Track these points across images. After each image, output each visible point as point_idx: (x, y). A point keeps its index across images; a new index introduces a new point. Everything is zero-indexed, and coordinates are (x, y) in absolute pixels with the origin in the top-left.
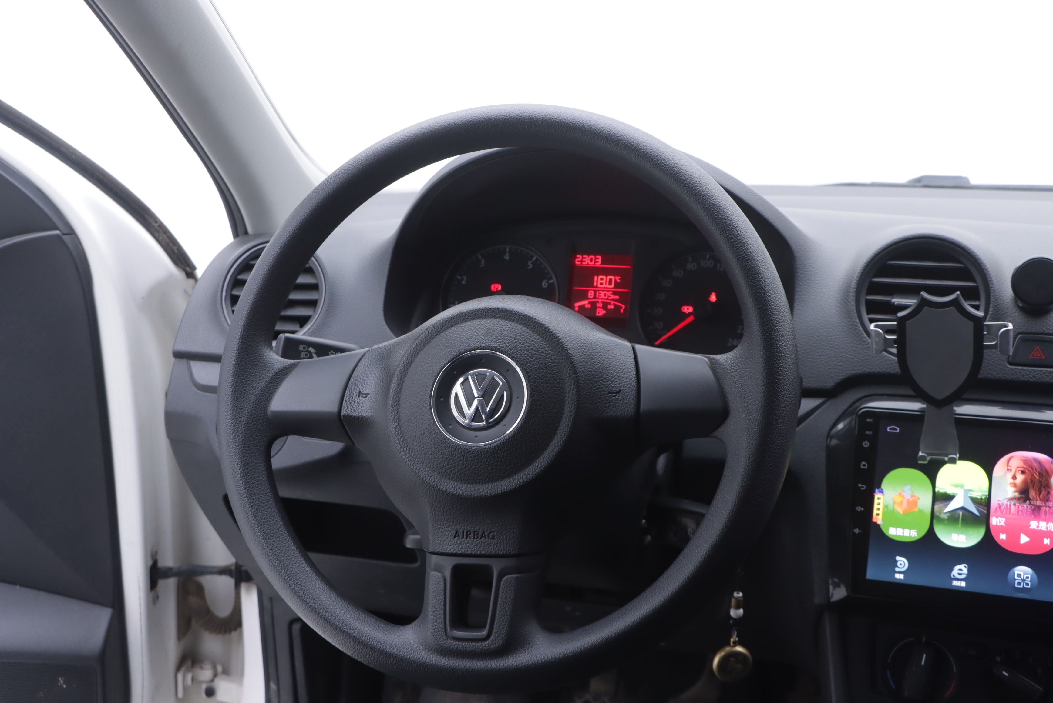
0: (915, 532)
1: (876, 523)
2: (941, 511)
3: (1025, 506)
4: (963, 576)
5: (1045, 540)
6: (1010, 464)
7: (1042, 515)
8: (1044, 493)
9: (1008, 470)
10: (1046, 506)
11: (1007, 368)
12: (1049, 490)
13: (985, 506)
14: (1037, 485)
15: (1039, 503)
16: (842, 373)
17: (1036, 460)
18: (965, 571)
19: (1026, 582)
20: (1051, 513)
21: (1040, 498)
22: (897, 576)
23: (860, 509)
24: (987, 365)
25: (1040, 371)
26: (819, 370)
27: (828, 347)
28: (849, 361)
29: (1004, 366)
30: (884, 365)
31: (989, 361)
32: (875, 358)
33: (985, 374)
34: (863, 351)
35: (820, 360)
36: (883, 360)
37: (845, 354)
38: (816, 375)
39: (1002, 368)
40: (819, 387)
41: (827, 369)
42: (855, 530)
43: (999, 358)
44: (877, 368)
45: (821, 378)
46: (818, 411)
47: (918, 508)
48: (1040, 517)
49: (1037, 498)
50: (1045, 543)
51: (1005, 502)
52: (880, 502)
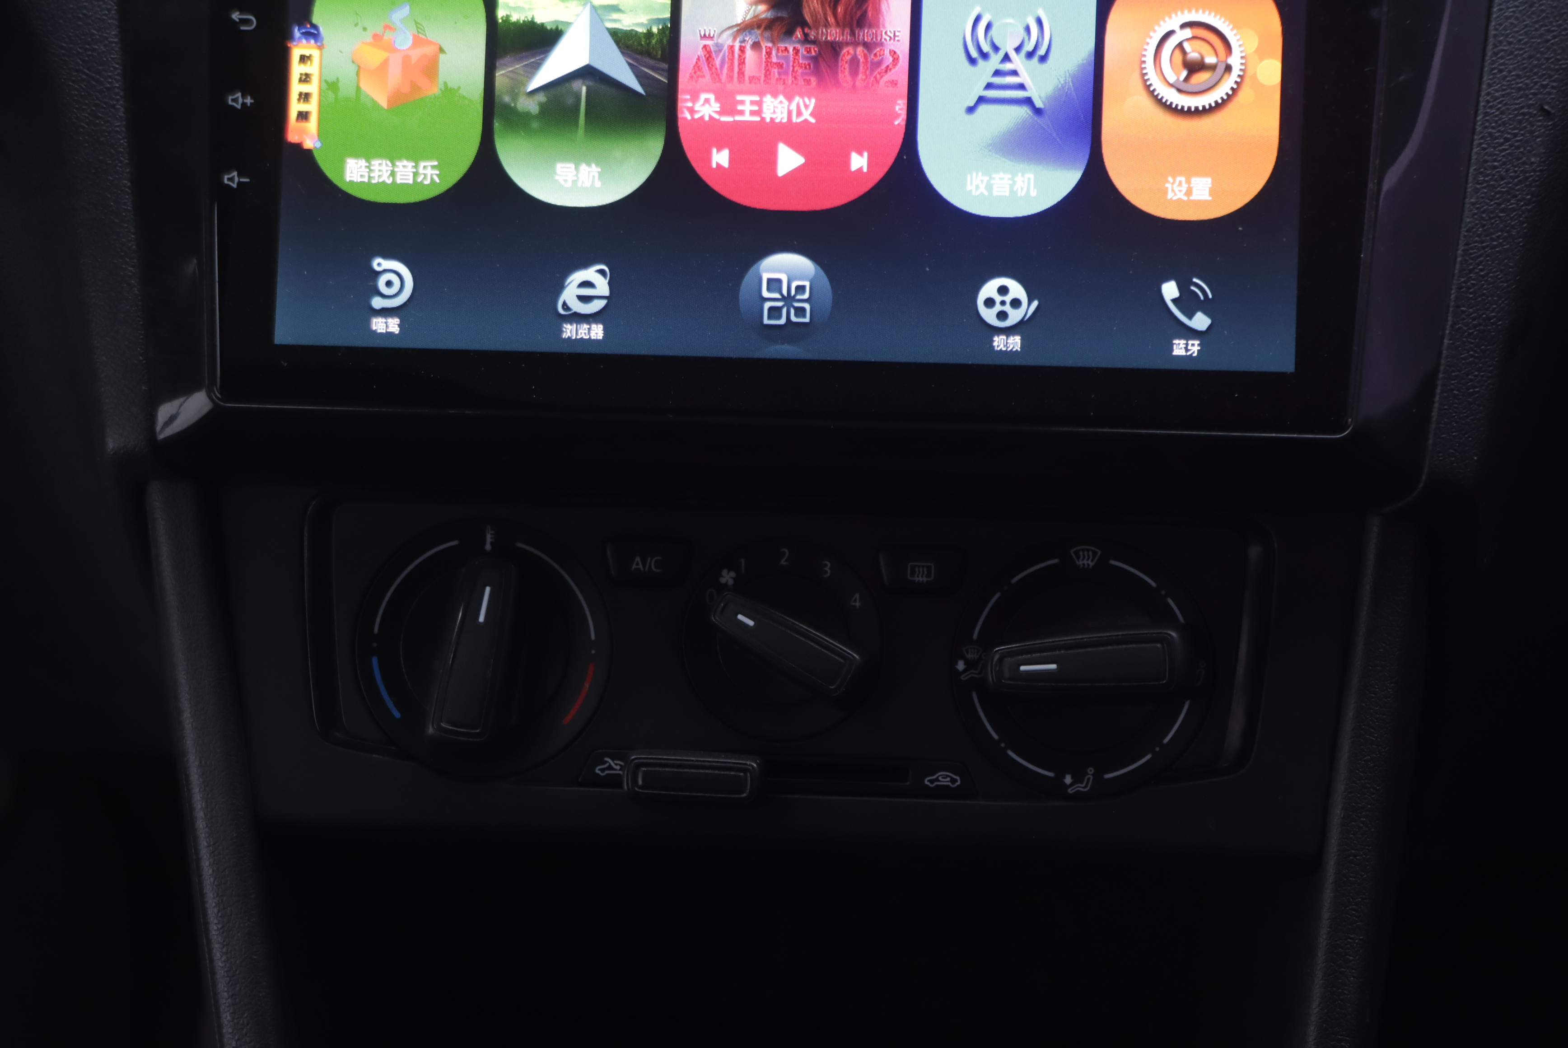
0: (433, 167)
1: (298, 147)
2: (515, 91)
3: (791, 50)
4: (596, 306)
7: (847, 75)
10: (856, 44)
13: (663, 59)
15: (834, 34)
18: (602, 287)
19: (797, 304)
20: (873, 63)
21: (835, 16)
22: (379, 325)
23: (240, 100)
42: (226, 176)
47: (441, 84)
48: (837, 84)
49: (827, 20)
50: (854, 167)
51: (726, 40)
52: (308, 72)
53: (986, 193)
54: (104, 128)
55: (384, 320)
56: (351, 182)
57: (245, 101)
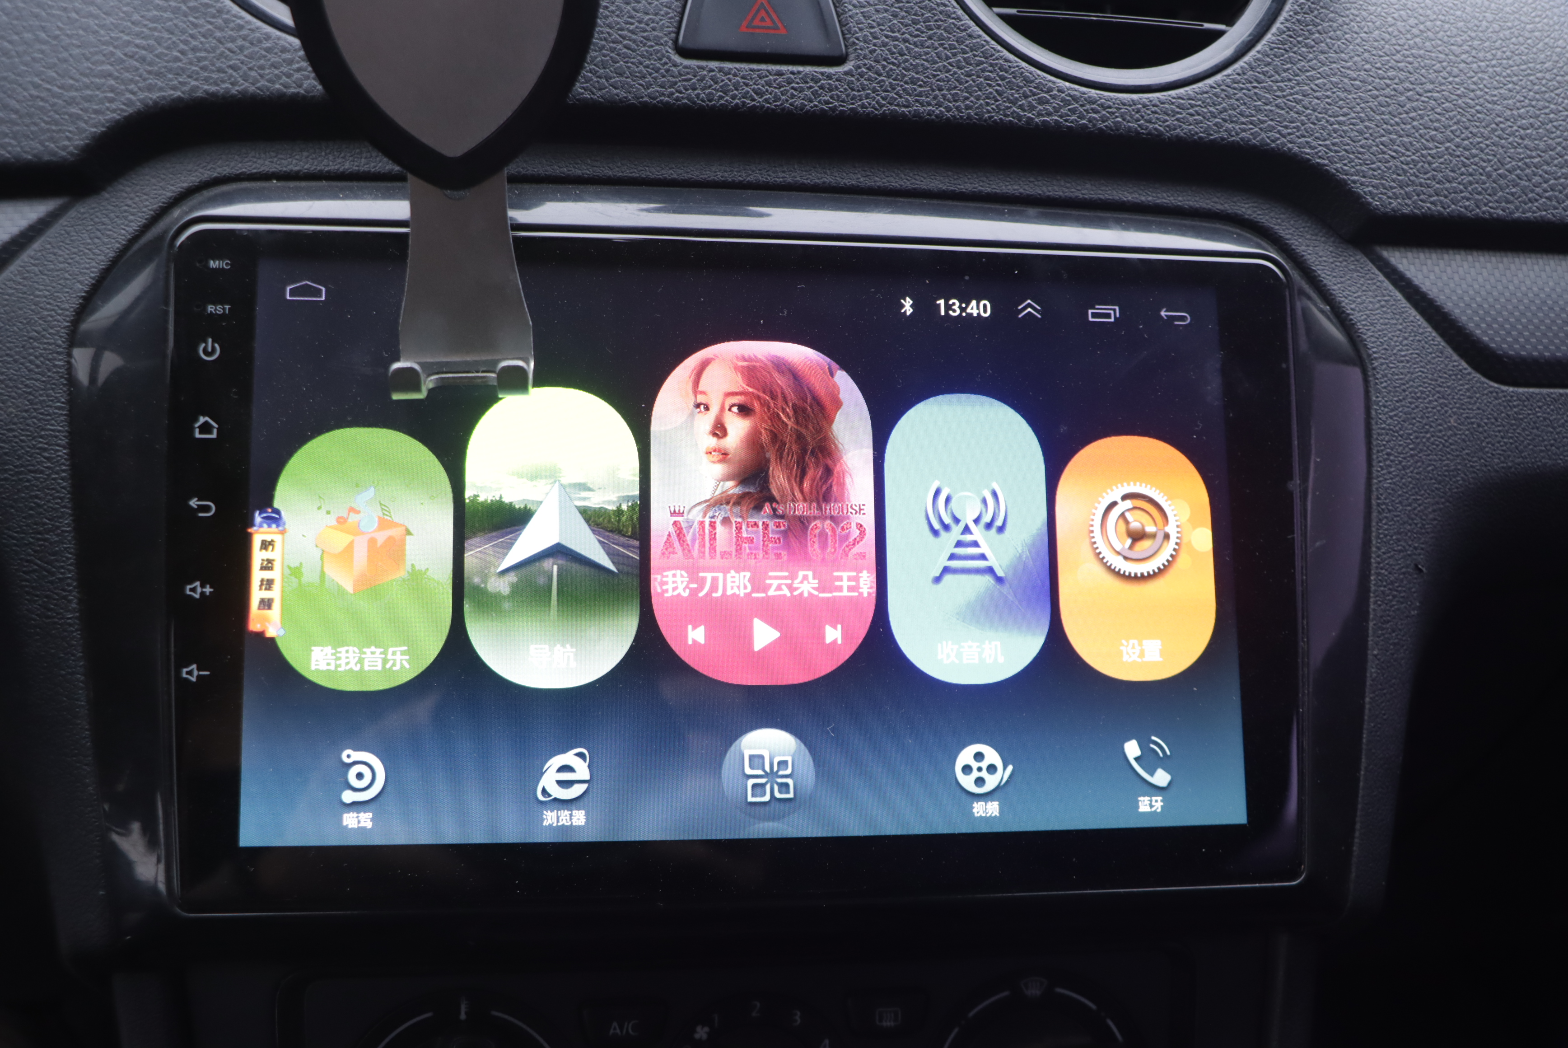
0: (402, 653)
1: (260, 635)
2: (486, 569)
3: (760, 524)
4: (577, 790)
5: (828, 629)
6: (701, 387)
7: (814, 548)
8: (812, 473)
9: (698, 406)
10: (824, 518)
11: (675, 65)
12: (829, 462)
13: (633, 537)
14: (790, 448)
15: (801, 508)
16: (111, 100)
17: (782, 366)
18: (582, 771)
19: (780, 780)
20: (840, 537)
21: (802, 491)
22: (350, 820)
23: (199, 590)
24: (611, 57)
25: (775, 75)
26: (25, 94)
27: (58, 12)
28: (137, 56)
29: (664, 60)
30: (262, 68)
31: (614, 45)
32: (230, 45)
33: (606, 88)
34: (185, 22)
35: (29, 59)
36: (257, 49)
37: (123, 32)
38: (16, 112)
39: (658, 65)
40: (30, 157)
41: (56, 89)
42: (185, 670)
43: (645, 34)
44: (239, 79)
45: (35, 124)
46: (36, 245)
47: (408, 567)
48: (808, 558)
49: (794, 495)
50: (829, 639)
51: (696, 516)
52: (271, 558)
53: (957, 662)
54: (56, 620)
55: (355, 815)
56: (317, 670)
57: (204, 590)
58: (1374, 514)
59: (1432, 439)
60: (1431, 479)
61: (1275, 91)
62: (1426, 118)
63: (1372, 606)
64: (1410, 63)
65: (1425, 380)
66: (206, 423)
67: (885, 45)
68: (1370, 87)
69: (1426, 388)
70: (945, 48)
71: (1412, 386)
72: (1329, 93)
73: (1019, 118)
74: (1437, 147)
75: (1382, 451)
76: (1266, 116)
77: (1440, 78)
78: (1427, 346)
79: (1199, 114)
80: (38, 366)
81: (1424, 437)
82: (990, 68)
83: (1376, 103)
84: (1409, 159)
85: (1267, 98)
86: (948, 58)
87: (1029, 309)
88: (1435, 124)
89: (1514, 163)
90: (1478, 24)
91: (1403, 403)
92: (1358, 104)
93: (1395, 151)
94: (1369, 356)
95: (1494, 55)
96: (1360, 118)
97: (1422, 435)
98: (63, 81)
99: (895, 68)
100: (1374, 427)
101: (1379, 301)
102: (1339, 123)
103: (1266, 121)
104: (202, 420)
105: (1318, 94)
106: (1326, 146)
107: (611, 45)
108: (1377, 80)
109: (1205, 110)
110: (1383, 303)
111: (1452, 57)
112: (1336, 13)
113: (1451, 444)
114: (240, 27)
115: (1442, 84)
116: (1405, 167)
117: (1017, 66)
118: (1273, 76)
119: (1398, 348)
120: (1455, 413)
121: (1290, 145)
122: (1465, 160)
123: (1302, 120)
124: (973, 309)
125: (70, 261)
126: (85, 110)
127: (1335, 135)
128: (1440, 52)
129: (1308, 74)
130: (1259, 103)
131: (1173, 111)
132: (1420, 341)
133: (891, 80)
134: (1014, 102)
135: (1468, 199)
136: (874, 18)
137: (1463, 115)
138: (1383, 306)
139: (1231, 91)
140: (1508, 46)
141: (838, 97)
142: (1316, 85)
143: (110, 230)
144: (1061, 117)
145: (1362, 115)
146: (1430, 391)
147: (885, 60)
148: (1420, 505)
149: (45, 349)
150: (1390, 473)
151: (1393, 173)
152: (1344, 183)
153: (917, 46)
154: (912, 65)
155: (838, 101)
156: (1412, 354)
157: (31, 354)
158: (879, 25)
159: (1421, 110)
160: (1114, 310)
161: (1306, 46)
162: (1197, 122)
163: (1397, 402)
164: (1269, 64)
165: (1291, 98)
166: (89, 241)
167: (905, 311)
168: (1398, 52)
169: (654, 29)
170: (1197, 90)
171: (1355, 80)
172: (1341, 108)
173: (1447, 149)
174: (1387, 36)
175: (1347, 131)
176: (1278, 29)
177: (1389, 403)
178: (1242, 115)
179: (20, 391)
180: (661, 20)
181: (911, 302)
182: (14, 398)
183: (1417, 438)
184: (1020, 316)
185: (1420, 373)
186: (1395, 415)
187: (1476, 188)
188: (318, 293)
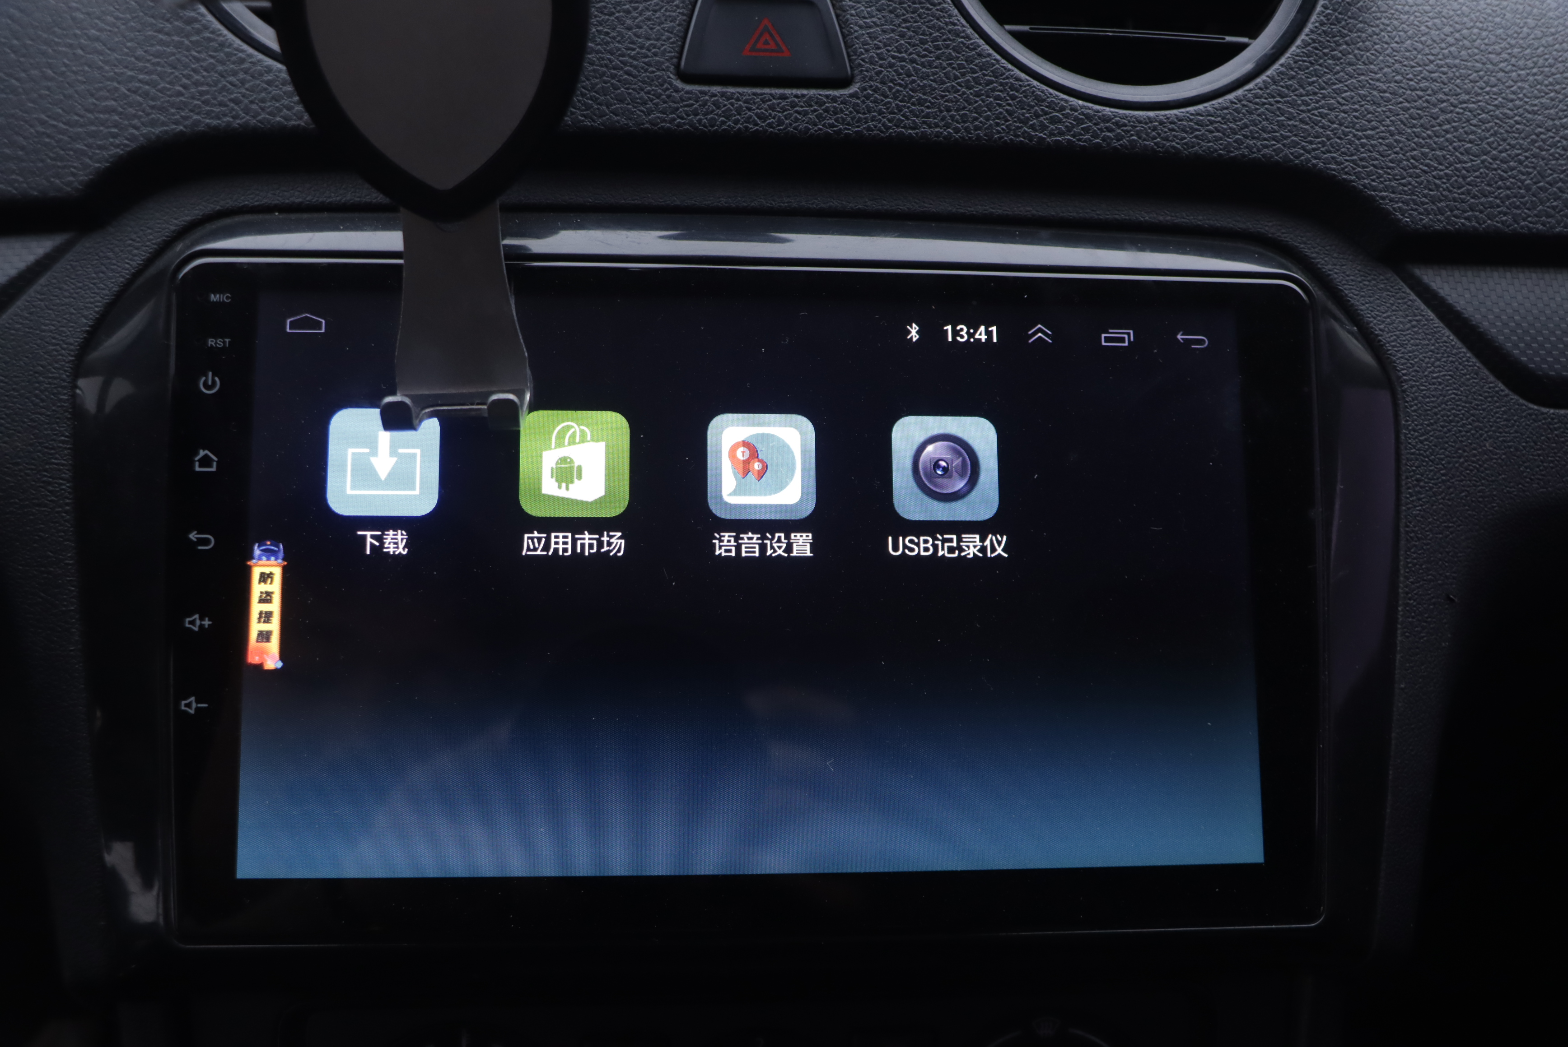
1: (258, 668)
23: (198, 622)
24: (612, 84)
25: (779, 99)
26: (32, 130)
27: (64, 49)
28: (140, 91)
29: (666, 85)
30: (263, 101)
31: (615, 72)
32: (231, 79)
33: (607, 115)
34: (187, 57)
35: (35, 95)
36: (258, 82)
37: (126, 67)
38: (23, 148)
39: (659, 91)
40: (36, 193)
41: (61, 125)
42: (183, 702)
43: (647, 60)
44: (241, 112)
45: (42, 161)
46: (43, 281)
52: (269, 591)
54: (59, 652)
57: (203, 623)
58: (1403, 543)
59: (1466, 464)
60: (1465, 505)
61: (1299, 105)
62: (1460, 130)
63: (1399, 638)
64: (1445, 73)
65: (1458, 403)
66: (206, 455)
67: (891, 65)
68: (1401, 99)
69: (1460, 411)
70: (954, 68)
71: (1444, 409)
72: (1356, 106)
73: (1031, 138)
74: (1472, 161)
75: (1411, 477)
76: (1290, 131)
77: (1476, 88)
78: (1461, 367)
79: (1218, 131)
80: (42, 401)
81: (1457, 462)
82: (1000, 88)
83: (1407, 116)
84: (1442, 173)
85: (1291, 113)
86: (956, 78)
87: (1040, 334)
88: (1472, 137)
89: (1555, 175)
90: (1519, 31)
91: (1435, 427)
92: (1388, 117)
93: (1426, 166)
94: (1400, 377)
95: (1535, 63)
96: (1390, 131)
97: (1455, 460)
98: (68, 118)
99: (902, 89)
100: (1404, 452)
101: (1410, 321)
102: (1368, 137)
103: (1290, 137)
104: (202, 453)
105: (1344, 107)
106: (1353, 161)
107: (612, 71)
108: (1409, 92)
109: (1225, 127)
110: (1414, 323)
111: (1490, 66)
112: (1365, 23)
113: (1486, 469)
114: (242, 61)
115: (1478, 95)
116: (1437, 181)
117: (1029, 85)
118: (1297, 90)
119: (1429, 370)
120: (1490, 437)
121: (1314, 161)
122: (1502, 173)
123: (1328, 135)
124: (981, 335)
125: (75, 295)
126: (89, 146)
127: (1362, 150)
128: (1477, 61)
129: (1334, 87)
130: (1283, 118)
131: (1191, 128)
132: (1454, 362)
133: (897, 102)
134: (1025, 122)
135: (1505, 214)
136: (881, 38)
137: (1500, 126)
138: (1414, 327)
139: (1253, 106)
140: (1550, 53)
141: (844, 120)
142: (1343, 98)
143: (114, 264)
144: (1074, 136)
145: (1392, 128)
146: (1463, 414)
147: (892, 81)
148: (1452, 533)
149: (50, 383)
150: (1419, 499)
151: (1425, 188)
152: (1372, 199)
153: (924, 67)
154: (919, 85)
155: (843, 124)
156: (1444, 375)
157: (36, 389)
158: (885, 45)
159: (1455, 122)
160: (1129, 334)
161: (1333, 58)
162: (1217, 139)
163: (1428, 425)
164: (1293, 77)
165: (1316, 112)
166: (94, 275)
167: (912, 337)
168: (1432, 62)
169: (655, 54)
170: (1216, 106)
171: (1385, 92)
172: (1369, 121)
173: (1483, 162)
174: (1421, 46)
175: (1376, 145)
176: (1303, 40)
177: (1419, 427)
178: (1264, 131)
179: (25, 425)
180: (663, 45)
181: (917, 328)
182: (19, 432)
183: (1449, 463)
184: (1030, 341)
185: (1453, 396)
186: (1426, 440)
187: (1514, 203)
188: (318, 325)
